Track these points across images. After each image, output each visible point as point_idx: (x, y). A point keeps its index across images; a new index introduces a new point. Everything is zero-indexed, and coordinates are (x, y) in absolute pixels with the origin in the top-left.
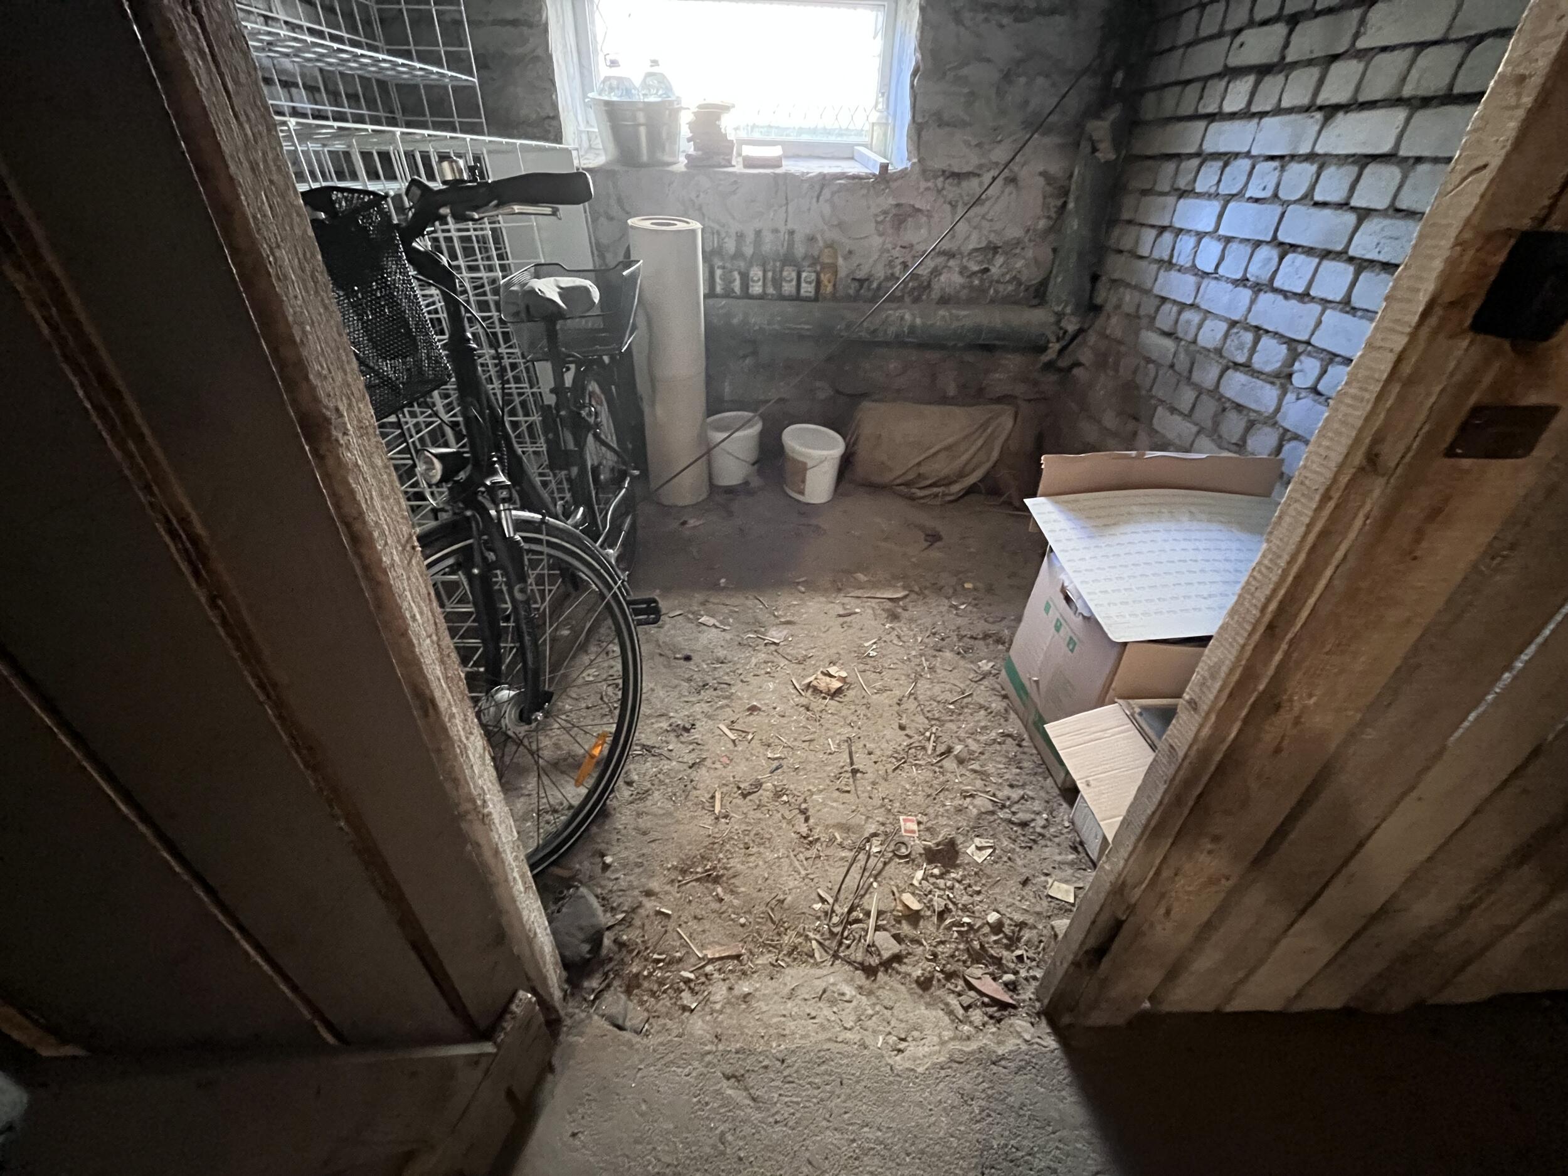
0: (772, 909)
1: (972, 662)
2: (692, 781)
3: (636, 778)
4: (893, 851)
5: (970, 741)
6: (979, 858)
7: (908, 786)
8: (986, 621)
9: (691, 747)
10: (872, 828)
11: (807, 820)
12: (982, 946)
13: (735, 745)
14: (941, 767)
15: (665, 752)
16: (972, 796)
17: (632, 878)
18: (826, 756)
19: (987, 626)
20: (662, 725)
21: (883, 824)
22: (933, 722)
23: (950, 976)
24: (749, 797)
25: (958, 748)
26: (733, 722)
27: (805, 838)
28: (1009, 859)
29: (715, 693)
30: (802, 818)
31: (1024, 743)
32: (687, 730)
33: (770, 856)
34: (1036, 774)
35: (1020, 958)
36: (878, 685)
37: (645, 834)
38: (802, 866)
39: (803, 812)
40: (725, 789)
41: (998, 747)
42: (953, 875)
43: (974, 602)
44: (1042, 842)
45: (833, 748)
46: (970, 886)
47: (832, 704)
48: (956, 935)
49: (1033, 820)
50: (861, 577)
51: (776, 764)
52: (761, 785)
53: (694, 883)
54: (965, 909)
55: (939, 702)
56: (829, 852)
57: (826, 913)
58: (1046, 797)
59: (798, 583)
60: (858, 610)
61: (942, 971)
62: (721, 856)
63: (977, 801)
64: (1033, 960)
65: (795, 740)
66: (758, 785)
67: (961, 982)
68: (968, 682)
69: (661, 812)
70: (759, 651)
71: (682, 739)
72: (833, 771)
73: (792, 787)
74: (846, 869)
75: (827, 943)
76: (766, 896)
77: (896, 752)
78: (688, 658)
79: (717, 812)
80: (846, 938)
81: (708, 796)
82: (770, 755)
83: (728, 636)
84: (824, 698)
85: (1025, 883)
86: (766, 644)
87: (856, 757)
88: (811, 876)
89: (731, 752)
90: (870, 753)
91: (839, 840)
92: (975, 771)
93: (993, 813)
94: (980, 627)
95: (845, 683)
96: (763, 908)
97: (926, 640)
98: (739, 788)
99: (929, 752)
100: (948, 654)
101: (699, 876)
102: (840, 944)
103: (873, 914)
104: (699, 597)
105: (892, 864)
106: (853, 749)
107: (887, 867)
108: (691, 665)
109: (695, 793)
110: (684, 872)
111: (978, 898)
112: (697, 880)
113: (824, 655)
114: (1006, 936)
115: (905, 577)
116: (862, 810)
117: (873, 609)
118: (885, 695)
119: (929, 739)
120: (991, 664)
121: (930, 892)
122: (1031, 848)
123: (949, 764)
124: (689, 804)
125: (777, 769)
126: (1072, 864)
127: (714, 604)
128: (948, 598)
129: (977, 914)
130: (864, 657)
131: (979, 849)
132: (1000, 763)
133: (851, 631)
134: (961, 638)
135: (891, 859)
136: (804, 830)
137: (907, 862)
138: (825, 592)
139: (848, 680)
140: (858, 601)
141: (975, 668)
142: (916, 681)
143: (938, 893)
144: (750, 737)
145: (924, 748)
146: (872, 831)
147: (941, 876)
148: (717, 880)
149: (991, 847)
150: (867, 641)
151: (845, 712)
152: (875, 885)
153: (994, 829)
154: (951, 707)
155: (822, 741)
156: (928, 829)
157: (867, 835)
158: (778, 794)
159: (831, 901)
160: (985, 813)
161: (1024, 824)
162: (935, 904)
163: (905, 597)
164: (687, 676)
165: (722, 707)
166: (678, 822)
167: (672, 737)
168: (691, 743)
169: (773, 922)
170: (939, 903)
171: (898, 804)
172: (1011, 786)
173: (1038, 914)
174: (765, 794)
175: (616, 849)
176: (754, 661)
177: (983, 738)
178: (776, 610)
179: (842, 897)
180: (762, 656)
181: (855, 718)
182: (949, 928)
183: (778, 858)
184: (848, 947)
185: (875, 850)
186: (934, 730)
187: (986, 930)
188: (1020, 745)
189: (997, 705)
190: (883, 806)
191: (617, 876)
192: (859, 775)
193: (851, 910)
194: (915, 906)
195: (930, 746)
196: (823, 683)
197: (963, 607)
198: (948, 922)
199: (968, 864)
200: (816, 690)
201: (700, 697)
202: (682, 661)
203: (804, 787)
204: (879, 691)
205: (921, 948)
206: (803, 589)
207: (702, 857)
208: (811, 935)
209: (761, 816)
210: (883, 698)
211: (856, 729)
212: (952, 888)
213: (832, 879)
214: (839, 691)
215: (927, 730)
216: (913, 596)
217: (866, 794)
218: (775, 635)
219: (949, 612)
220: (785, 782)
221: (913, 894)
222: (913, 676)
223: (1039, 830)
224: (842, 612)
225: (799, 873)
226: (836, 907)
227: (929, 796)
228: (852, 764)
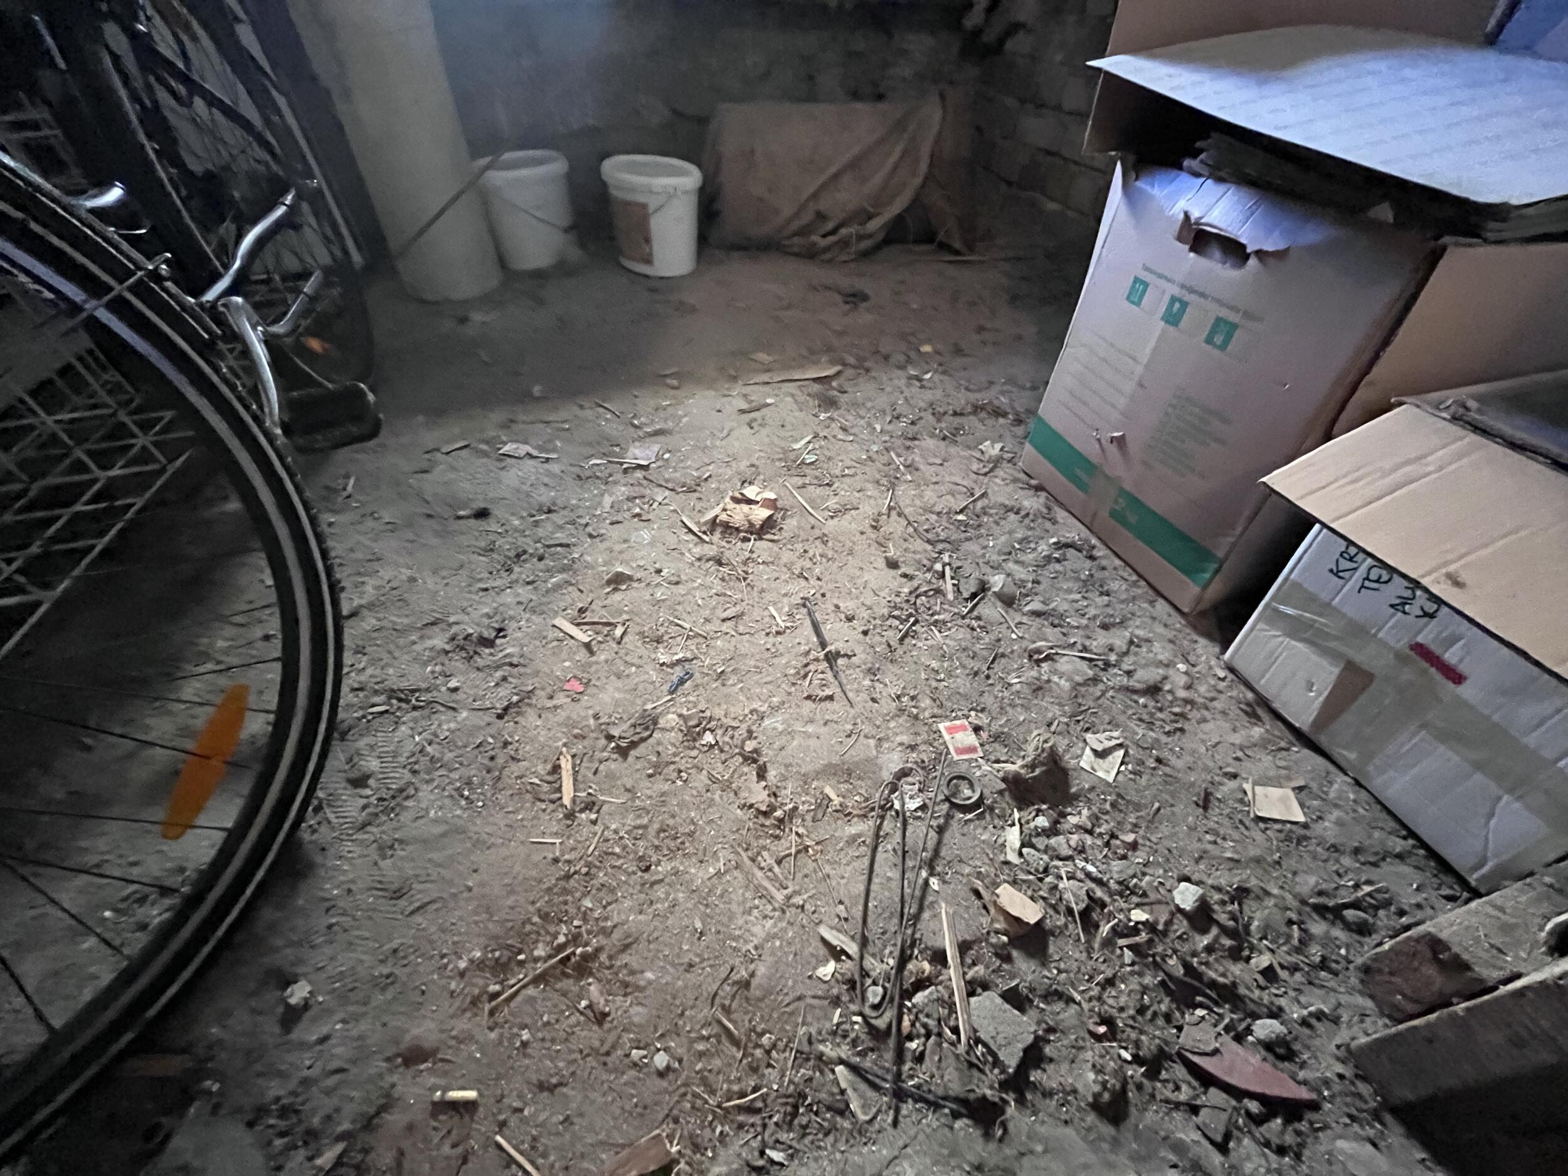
0: (727, 1010)
1: (969, 447)
2: (506, 744)
3: (373, 764)
4: (947, 799)
5: (1011, 566)
6: (1108, 770)
7: (934, 664)
8: (967, 389)
9: (499, 674)
10: (893, 762)
11: (761, 775)
12: (1187, 966)
13: (592, 653)
14: (978, 618)
15: (442, 695)
16: (1048, 658)
17: (364, 1026)
18: (771, 639)
19: (973, 397)
20: (429, 643)
21: (913, 748)
22: (940, 546)
23: (1154, 1064)
24: (633, 753)
25: (997, 581)
26: (582, 611)
27: (765, 814)
28: (1159, 760)
29: (541, 565)
30: (751, 771)
31: (1096, 553)
32: (488, 643)
33: (700, 874)
34: (1134, 598)
35: (1269, 973)
36: (832, 503)
37: (398, 894)
38: (774, 879)
39: (751, 758)
40: (578, 748)
41: (1058, 567)
42: (1073, 820)
43: (941, 369)
44: (1195, 715)
45: (781, 622)
46: (1113, 836)
47: (763, 549)
48: (1128, 956)
49: (1165, 678)
50: (762, 357)
51: (678, 672)
52: (655, 722)
53: (531, 991)
54: (1126, 890)
55: (939, 514)
56: (824, 831)
57: (852, 984)
58: (1170, 634)
59: (666, 376)
60: (769, 401)
61: (1137, 1060)
62: (588, 903)
63: (1063, 665)
64: (1294, 969)
65: (707, 620)
66: (649, 723)
67: (1179, 1071)
68: (974, 476)
69: (438, 830)
70: (616, 483)
71: (480, 662)
72: (790, 662)
73: (718, 712)
74: (866, 861)
75: (867, 1064)
76: (708, 979)
77: (895, 607)
78: (482, 514)
79: (567, 801)
80: (910, 1038)
81: (542, 769)
82: (663, 659)
83: (555, 468)
84: (746, 540)
85: (1205, 802)
86: (626, 471)
87: (826, 629)
88: (798, 900)
89: (585, 667)
90: (850, 619)
91: (837, 801)
92: (1037, 614)
93: (1095, 680)
94: (961, 399)
95: (776, 508)
96: (706, 1012)
97: (889, 428)
98: (610, 738)
99: (950, 596)
100: (929, 443)
101: (541, 967)
102: (900, 1055)
103: (951, 954)
104: (498, 416)
105: (954, 823)
106: (818, 616)
107: (947, 835)
108: (492, 525)
109: (515, 769)
110: (501, 968)
111: (1139, 858)
112: (536, 981)
113: (729, 472)
114: (1224, 930)
115: (829, 349)
116: (867, 728)
117: (793, 396)
118: (847, 517)
119: (942, 575)
120: (998, 446)
121: (1046, 870)
122: (1182, 730)
123: (990, 609)
124: (502, 797)
125: (682, 682)
126: (1263, 744)
127: (524, 422)
128: (902, 367)
129: (1153, 896)
130: (795, 466)
131: (1101, 754)
132: (1069, 591)
133: (764, 431)
134: (939, 416)
135: (949, 817)
136: (759, 796)
137: (981, 817)
138: (710, 384)
139: (779, 504)
140: (767, 389)
141: (978, 455)
142: (892, 487)
143: (1064, 869)
144: (618, 632)
145: (938, 591)
146: (896, 768)
147: (1052, 831)
148: (583, 968)
149: (1120, 746)
150: (796, 441)
151: (786, 556)
152: (934, 883)
153: (1107, 710)
154: (961, 517)
155: (757, 613)
156: (996, 738)
157: (887, 777)
158: (691, 734)
159: (852, 948)
160: (1085, 683)
161: (1153, 690)
162: (1068, 896)
163: (839, 373)
164: (483, 544)
165: (558, 587)
166: (478, 844)
167: (457, 663)
168: (498, 667)
169: (736, 1042)
170: (1073, 893)
171: (928, 701)
172: (1105, 627)
173: (1258, 861)
174: (668, 738)
175: (319, 958)
176: (607, 500)
177: (1029, 557)
178: (635, 417)
179: (875, 927)
180: (622, 491)
181: (808, 564)
182: (1108, 943)
183: (718, 874)
184: (920, 1058)
185: (912, 805)
186: (946, 559)
187: (1181, 926)
188: (1092, 558)
189: (1032, 503)
190: (902, 711)
191: (325, 1030)
192: (841, 661)
193: (904, 960)
194: (1031, 913)
195: (948, 585)
196: (739, 515)
197: (928, 376)
198: (1105, 929)
199: (1092, 789)
200: (728, 529)
201: (514, 576)
202: (472, 522)
203: (741, 707)
204: (836, 514)
205: (1074, 1008)
206: (675, 382)
207: (545, 917)
208: (827, 1049)
209: (666, 787)
210: (845, 523)
211: (813, 582)
212: (1081, 850)
213: (843, 894)
214: (769, 524)
215: (935, 561)
216: (850, 372)
217: (864, 696)
218: (639, 454)
219: (909, 385)
220: (702, 706)
221: (1014, 883)
222: (884, 481)
223: (1182, 694)
224: (745, 406)
225: (770, 900)
226: (870, 962)
227: (976, 674)
228: (823, 644)
